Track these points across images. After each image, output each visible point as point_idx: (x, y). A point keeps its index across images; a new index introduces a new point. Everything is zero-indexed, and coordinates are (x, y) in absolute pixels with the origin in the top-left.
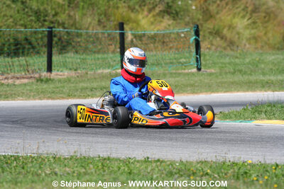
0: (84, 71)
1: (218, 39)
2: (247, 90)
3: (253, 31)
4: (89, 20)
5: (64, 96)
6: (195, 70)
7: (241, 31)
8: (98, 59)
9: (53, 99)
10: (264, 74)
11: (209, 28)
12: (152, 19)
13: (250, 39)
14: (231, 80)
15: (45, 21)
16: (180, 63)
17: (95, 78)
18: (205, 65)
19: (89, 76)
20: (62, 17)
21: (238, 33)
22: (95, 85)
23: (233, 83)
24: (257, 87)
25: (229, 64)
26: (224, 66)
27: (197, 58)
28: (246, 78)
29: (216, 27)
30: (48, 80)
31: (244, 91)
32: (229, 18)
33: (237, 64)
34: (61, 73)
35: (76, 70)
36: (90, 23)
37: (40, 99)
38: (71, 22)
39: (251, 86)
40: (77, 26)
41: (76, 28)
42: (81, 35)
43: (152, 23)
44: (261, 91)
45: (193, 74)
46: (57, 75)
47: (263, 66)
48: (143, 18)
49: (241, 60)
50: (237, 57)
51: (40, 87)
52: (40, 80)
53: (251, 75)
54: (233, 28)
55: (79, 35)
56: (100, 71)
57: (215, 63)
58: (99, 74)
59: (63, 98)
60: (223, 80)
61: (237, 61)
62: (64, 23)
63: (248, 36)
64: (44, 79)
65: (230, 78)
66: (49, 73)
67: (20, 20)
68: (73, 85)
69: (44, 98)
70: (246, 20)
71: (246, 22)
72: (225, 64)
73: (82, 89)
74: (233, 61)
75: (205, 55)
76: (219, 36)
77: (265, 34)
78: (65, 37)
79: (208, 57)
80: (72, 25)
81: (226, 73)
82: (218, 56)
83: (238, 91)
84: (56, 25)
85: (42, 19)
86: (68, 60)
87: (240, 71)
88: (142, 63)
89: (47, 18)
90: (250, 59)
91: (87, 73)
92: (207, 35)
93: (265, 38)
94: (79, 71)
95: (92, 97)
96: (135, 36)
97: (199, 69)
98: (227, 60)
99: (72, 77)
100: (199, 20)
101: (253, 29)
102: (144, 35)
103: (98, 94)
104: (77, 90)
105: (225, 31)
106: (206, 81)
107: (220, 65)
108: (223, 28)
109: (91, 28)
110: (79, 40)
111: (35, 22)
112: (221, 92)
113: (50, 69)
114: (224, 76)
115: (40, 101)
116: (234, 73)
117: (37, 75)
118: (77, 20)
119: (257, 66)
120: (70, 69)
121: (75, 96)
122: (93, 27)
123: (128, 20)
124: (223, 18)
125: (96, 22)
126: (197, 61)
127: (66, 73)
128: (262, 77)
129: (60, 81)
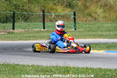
0: (28, 29)
1: (90, 17)
2: (93, 38)
3: (104, 14)
4: (37, 9)
5: (18, 39)
6: (74, 30)
7: (100, 14)
8: (35, 24)
9: (13, 40)
10: (101, 32)
11: (86, 13)
12: (63, 9)
13: (103, 17)
14: (87, 34)
15: (19, 9)
16: (68, 27)
17: (32, 32)
18: (78, 28)
19: (29, 32)
20: (26, 8)
21: (98, 15)
22: (31, 35)
23: (87, 35)
24: (97, 37)
25: (88, 27)
26: (86, 28)
27: (75, 25)
28: (93, 33)
29: (89, 12)
30: (12, 33)
31: (92, 39)
32: (95, 8)
33: (92, 28)
34: (18, 30)
35: (25, 29)
36: (37, 10)
37: (8, 40)
38: (30, 9)
39: (95, 36)
40: (32, 11)
41: (32, 12)
42: (33, 15)
43: (63, 10)
44: (98, 38)
45: (72, 31)
46: (16, 31)
47: (102, 28)
48: (59, 8)
49: (93, 26)
50: (92, 25)
51: (8, 36)
52: (9, 33)
53: (96, 32)
54: (96, 13)
55: (32, 15)
56: (34, 30)
57: (82, 27)
58: (34, 31)
59: (17, 40)
60: (84, 34)
61: (92, 26)
62: (26, 10)
63: (102, 16)
64: (11, 33)
65: (87, 33)
66: (13, 30)
67: (9, 8)
68: (22, 35)
69: (9, 40)
70: (101, 9)
71: (101, 10)
72: (86, 27)
73: (25, 37)
74: (90, 26)
75: (79, 24)
76: (90, 16)
77: (110, 15)
78: (27, 15)
79: (80, 25)
80: (30, 11)
81: (86, 31)
82: (84, 24)
83: (89, 38)
84: (23, 11)
85: (18, 8)
86: (22, 25)
87: (92, 30)
88: (63, 26)
89: (19, 8)
90: (97, 25)
91: (29, 30)
92: (86, 15)
93: (109, 17)
94: (26, 30)
95: (29, 40)
96: (56, 15)
97: (75, 29)
98: (88, 26)
99: (22, 32)
100: (82, 9)
101: (104, 13)
102: (59, 15)
103: (32, 39)
104: (23, 37)
105: (93, 14)
106: (77, 34)
107: (84, 28)
108: (92, 13)
109: (37, 12)
110: (32, 17)
111: (15, 9)
112: (82, 39)
113: (13, 28)
114: (85, 32)
115: (7, 41)
116: (89, 31)
117: (8, 31)
118: (32, 9)
119: (99, 28)
120: (22, 29)
121: (22, 39)
122: (38, 12)
123: (53, 9)
124: (92, 8)
125: (40, 10)
126: (75, 26)
127: (20, 30)
128: (100, 33)
129: (17, 33)
